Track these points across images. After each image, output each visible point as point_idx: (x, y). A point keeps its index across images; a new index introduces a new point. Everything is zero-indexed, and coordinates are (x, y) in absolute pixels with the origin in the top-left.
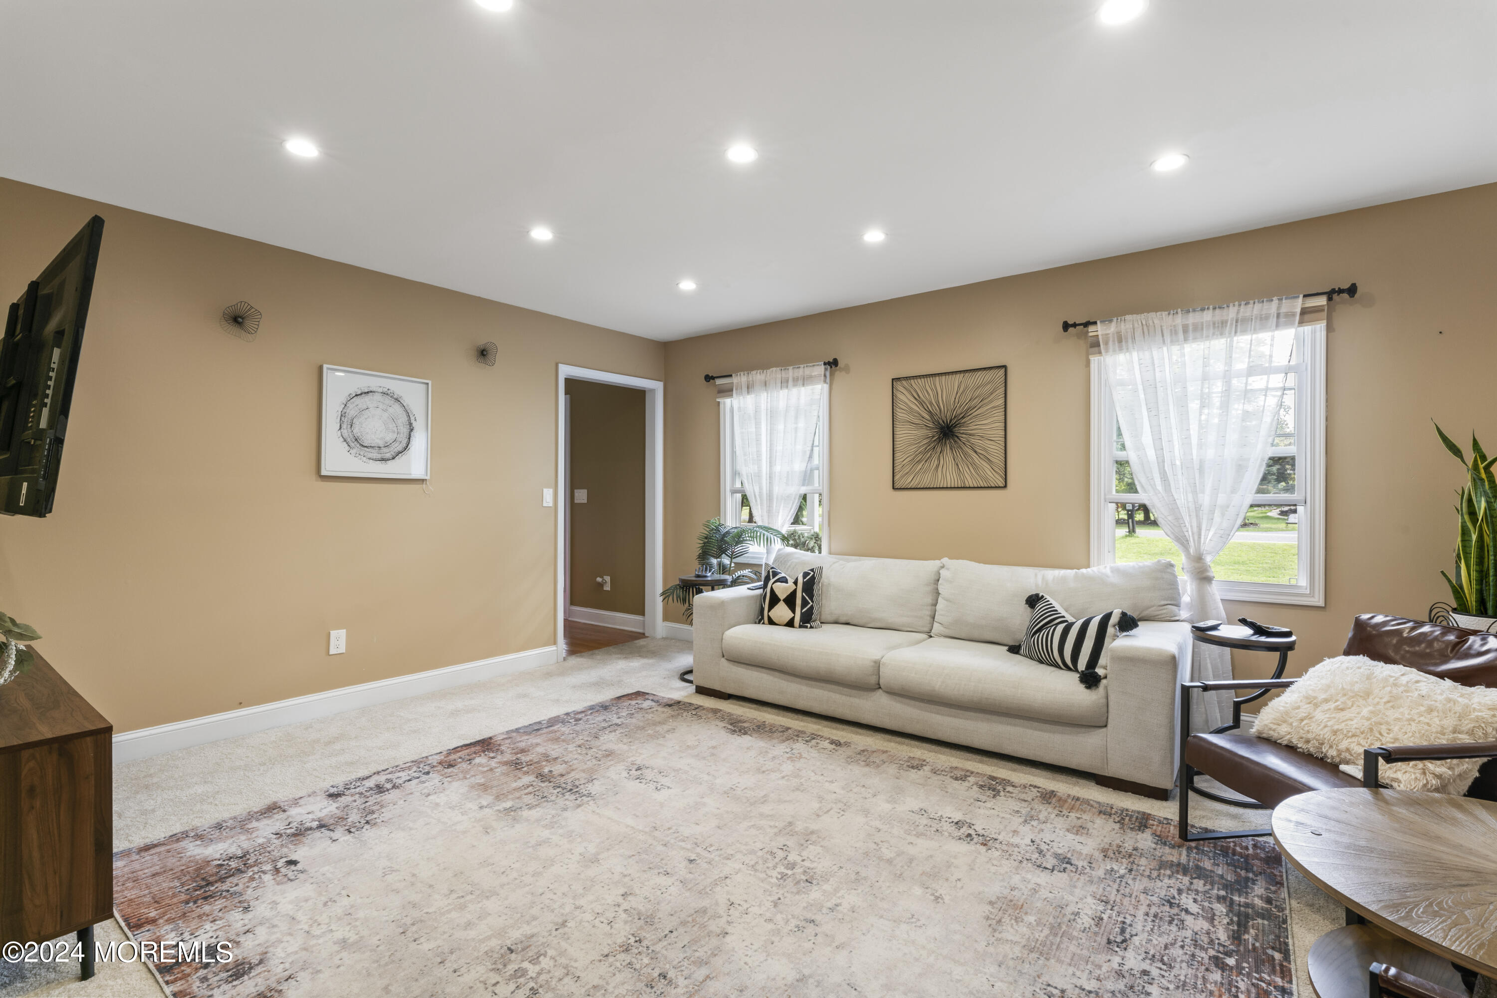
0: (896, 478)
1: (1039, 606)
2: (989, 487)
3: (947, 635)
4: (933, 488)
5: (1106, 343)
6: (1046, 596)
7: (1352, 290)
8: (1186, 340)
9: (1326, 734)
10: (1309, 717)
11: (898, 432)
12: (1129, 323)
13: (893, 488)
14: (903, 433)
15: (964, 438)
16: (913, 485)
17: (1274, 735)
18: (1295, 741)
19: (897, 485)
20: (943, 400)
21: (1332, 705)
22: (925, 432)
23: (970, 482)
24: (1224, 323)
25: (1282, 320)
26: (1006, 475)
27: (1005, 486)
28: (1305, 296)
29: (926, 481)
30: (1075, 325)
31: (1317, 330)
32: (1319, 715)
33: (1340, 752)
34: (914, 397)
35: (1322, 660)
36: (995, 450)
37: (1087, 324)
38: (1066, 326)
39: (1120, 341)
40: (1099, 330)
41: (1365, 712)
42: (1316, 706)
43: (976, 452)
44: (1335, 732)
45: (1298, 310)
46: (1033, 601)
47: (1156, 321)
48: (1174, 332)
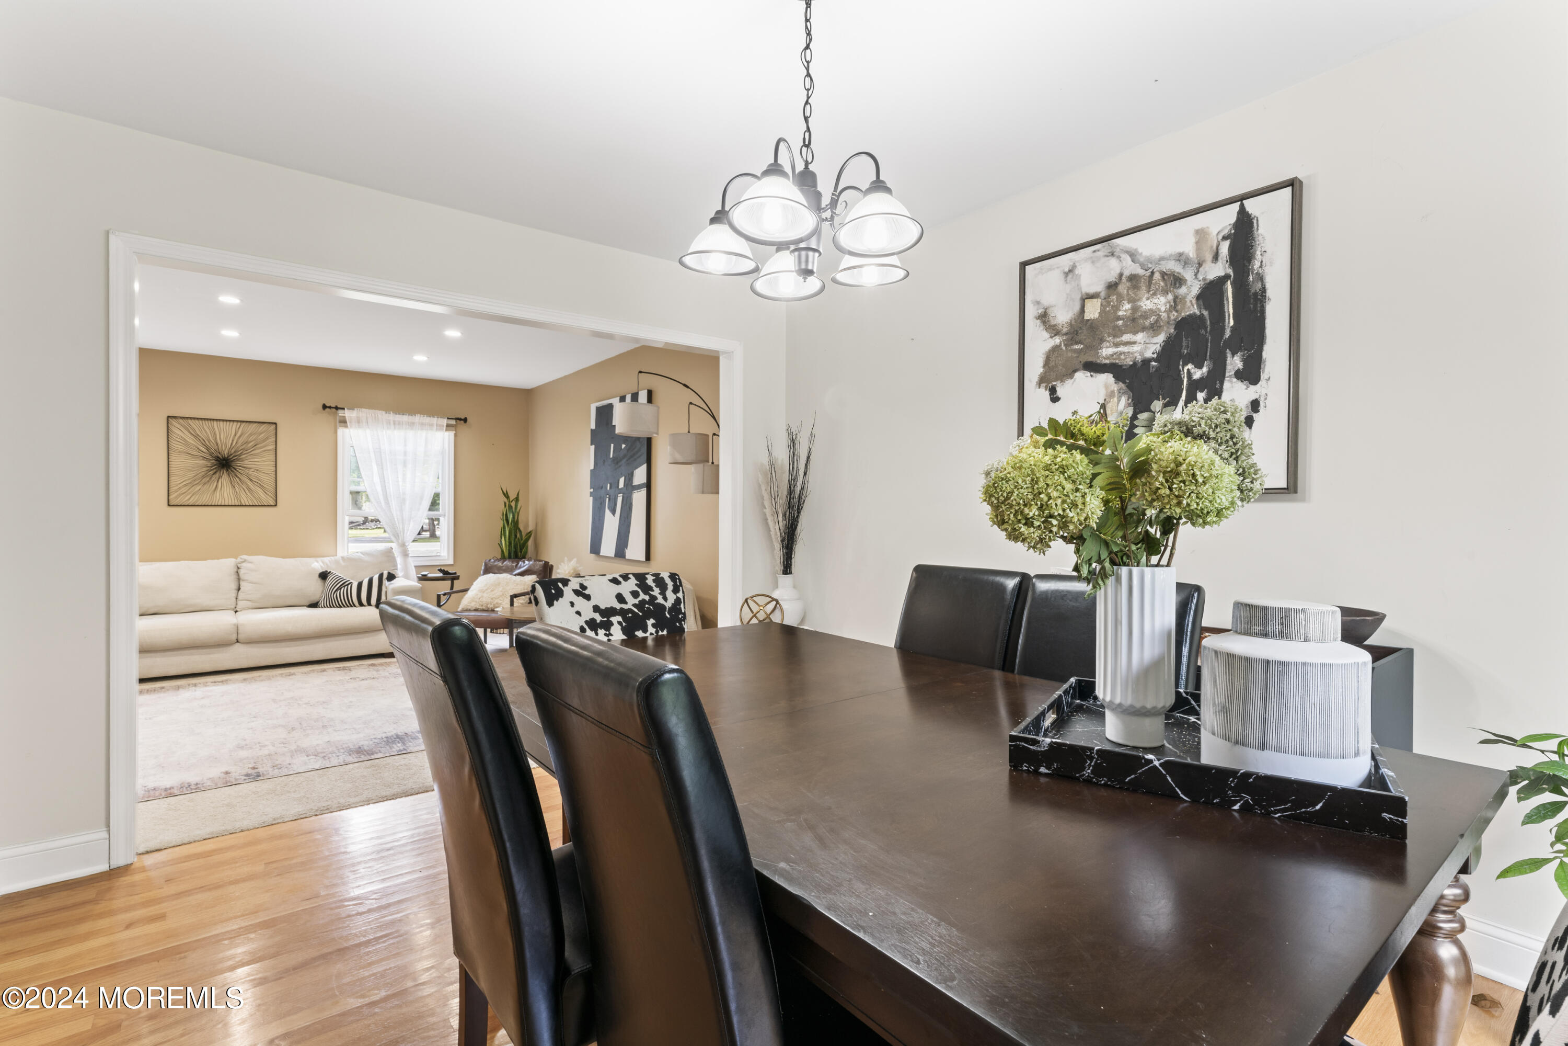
0: (170, 497)
1: (330, 578)
2: (262, 506)
3: (254, 607)
4: (211, 505)
5: (350, 422)
6: (332, 571)
7: (465, 420)
8: (395, 428)
9: (489, 600)
10: (482, 597)
11: (172, 458)
12: (363, 413)
13: (169, 505)
14: (176, 461)
15: (241, 470)
16: (191, 502)
17: (469, 607)
18: (478, 607)
19: (171, 503)
20: (220, 438)
21: (489, 590)
22: (202, 462)
23: (245, 501)
24: (413, 424)
25: (439, 427)
26: (276, 498)
27: (276, 505)
28: (448, 418)
29: (205, 499)
30: (330, 407)
31: (450, 435)
32: (485, 595)
33: (494, 605)
34: (191, 434)
35: (477, 578)
36: (268, 480)
37: (337, 408)
38: (325, 407)
39: (359, 422)
40: (347, 414)
41: (500, 589)
42: (484, 592)
43: (251, 480)
44: (492, 599)
45: (445, 425)
46: (324, 576)
47: (379, 416)
48: (389, 423)
